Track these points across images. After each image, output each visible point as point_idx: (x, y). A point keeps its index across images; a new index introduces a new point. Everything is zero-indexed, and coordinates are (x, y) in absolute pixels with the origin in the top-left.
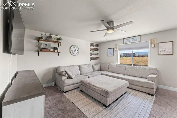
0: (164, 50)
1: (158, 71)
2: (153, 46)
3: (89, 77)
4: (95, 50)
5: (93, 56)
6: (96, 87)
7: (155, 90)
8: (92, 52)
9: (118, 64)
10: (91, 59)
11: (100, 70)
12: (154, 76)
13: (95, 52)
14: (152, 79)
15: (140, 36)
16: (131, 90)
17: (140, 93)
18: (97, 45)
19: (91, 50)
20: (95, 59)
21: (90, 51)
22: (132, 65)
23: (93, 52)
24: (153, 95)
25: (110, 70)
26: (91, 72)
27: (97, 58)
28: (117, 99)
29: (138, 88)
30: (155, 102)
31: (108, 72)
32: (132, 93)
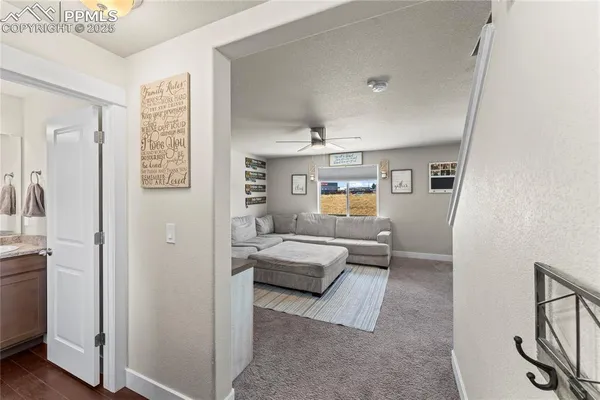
0: (401, 184)
1: (392, 224)
2: (383, 176)
3: (259, 250)
4: (259, 178)
5: (254, 195)
6: (293, 263)
7: (389, 258)
8: (250, 183)
9: (319, 212)
10: (249, 202)
11: (275, 231)
12: (387, 233)
13: (258, 182)
14: (384, 240)
15: (362, 152)
16: (351, 267)
17: (367, 269)
18: (263, 164)
19: (248, 176)
20: (258, 203)
21: (247, 179)
22: (348, 216)
23: (253, 183)
24: (386, 268)
25: (300, 229)
26: (254, 238)
27: (263, 200)
28: (333, 283)
29: (363, 259)
30: (390, 277)
31: (296, 234)
32: (354, 270)
